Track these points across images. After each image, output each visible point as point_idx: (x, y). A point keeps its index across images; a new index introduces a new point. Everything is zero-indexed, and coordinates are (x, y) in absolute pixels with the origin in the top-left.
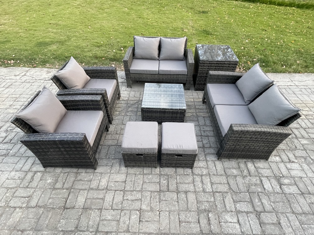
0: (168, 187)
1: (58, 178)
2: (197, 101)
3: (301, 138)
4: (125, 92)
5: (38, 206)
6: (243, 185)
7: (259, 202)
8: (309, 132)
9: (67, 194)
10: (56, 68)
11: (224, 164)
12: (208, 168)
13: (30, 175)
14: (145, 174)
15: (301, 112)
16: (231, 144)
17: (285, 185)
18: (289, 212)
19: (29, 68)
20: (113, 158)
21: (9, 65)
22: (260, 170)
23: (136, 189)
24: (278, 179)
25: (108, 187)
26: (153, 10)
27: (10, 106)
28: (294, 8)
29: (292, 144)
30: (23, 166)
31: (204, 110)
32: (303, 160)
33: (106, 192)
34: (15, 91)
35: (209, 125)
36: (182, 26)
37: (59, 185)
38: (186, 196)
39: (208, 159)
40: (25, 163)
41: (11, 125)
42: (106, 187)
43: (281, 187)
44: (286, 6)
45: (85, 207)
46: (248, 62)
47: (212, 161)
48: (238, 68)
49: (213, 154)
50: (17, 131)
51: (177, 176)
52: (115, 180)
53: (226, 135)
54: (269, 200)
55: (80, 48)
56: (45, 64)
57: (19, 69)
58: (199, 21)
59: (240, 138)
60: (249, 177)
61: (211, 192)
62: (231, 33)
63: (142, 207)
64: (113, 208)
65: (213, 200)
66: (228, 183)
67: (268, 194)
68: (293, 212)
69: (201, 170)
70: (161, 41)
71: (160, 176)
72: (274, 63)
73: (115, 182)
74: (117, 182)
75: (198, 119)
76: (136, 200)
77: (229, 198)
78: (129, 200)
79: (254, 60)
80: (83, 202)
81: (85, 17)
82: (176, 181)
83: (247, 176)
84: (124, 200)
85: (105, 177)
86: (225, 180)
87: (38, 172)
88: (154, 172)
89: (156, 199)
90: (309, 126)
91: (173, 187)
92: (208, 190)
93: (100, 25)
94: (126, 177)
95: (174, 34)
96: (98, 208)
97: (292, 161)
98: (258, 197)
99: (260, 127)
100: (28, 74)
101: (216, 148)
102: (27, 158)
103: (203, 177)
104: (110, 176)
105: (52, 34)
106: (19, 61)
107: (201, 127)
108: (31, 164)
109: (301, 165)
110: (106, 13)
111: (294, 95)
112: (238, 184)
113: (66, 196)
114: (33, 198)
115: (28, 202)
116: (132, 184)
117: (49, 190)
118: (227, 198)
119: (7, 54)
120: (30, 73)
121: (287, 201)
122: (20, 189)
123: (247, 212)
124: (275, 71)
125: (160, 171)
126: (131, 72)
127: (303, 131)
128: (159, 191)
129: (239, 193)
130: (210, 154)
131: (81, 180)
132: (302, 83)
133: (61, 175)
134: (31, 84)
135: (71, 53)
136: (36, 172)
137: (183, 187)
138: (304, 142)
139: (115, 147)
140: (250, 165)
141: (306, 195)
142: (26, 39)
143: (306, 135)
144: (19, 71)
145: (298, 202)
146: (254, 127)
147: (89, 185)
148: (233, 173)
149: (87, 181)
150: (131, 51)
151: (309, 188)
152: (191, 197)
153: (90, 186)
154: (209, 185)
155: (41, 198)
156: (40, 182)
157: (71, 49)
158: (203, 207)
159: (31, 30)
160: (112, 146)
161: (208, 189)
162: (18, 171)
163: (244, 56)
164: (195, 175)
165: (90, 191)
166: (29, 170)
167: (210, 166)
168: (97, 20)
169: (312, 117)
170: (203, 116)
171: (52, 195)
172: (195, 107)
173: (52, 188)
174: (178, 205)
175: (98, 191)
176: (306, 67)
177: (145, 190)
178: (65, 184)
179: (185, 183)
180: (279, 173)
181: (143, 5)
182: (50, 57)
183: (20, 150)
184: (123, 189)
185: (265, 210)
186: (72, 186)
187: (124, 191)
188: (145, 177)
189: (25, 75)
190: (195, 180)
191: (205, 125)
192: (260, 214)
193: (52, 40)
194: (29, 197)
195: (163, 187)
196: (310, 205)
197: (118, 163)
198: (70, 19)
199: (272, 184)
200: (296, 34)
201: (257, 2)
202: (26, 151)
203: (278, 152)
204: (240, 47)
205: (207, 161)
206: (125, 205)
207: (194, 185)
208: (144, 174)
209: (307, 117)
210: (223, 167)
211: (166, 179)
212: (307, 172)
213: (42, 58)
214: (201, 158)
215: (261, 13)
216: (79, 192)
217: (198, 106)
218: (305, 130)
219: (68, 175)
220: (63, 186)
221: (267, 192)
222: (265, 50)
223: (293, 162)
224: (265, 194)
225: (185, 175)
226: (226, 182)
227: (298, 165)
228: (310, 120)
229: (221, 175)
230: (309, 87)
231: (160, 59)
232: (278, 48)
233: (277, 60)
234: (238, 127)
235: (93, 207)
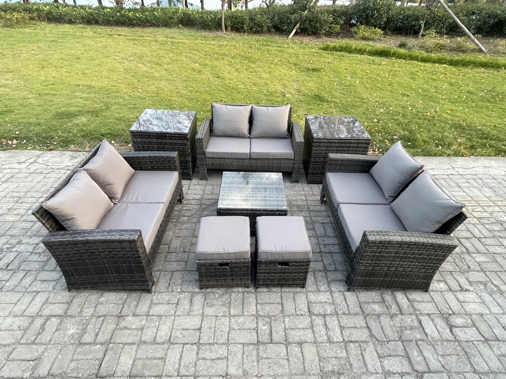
0: (271, 336)
1: (87, 326)
2: (311, 199)
3: (475, 253)
4: (198, 187)
5: (51, 375)
6: (392, 329)
7: (419, 356)
8: (487, 243)
9: (102, 353)
10: (86, 152)
11: (359, 296)
12: (333, 303)
13: (38, 323)
14: (232, 316)
15: (472, 213)
16: (367, 263)
17: (458, 327)
18: (467, 371)
19: (42, 152)
20: (179, 290)
21: (9, 147)
22: (416, 305)
23: (218, 340)
24: (446, 318)
25: (171, 339)
26: (238, 67)
27: (9, 210)
28: (445, 65)
29: (463, 263)
30: (28, 307)
31: (323, 213)
32: (482, 287)
33: (169, 346)
34: (17, 187)
35: (331, 235)
36: (283, 90)
37: (88, 338)
38: (302, 350)
39: (333, 289)
40: (31, 302)
41: (9, 242)
42: (168, 338)
43: (451, 331)
44: (434, 62)
45: (132, 374)
46: (386, 141)
47: (340, 291)
48: (371, 150)
49: (340, 281)
50: (19, 249)
51: (284, 317)
52: (182, 327)
53: (358, 249)
54: (434, 352)
55: (125, 121)
56: (67, 146)
57: (26, 154)
58: (308, 83)
59: (380, 252)
60: (400, 316)
61: (341, 343)
62: (356, 99)
63: (229, 370)
64: (180, 374)
65: (345, 355)
66: (367, 326)
67: (432, 343)
68: (475, 371)
69: (323, 307)
70: (253, 110)
71: (257, 318)
72: (425, 142)
73: (184, 330)
74: (187, 329)
75: (314, 227)
76: (218, 359)
77: (371, 351)
78: (207, 359)
79: (394, 137)
80: (130, 364)
81: (134, 76)
82: (283, 325)
83: (396, 315)
84: (198, 359)
85: (166, 322)
86: (362, 322)
87: (51, 316)
88: (247, 311)
89: (252, 356)
90: (485, 234)
91: (278, 336)
92: (336, 339)
93: (157, 88)
94: (202, 321)
95: (270, 101)
96: (155, 374)
97: (465, 289)
98: (416, 347)
99: (408, 236)
100: (40, 160)
101: (344, 271)
102: (35, 293)
103: (328, 319)
104: (174, 320)
105: (81, 101)
106: (25, 141)
107: (320, 239)
108: (42, 304)
109: (479, 294)
110: (166, 70)
111: (458, 189)
112: (384, 328)
113: (100, 355)
114: (43, 362)
115: (34, 368)
116: (211, 332)
117: (71, 348)
118: (367, 351)
119: (6, 130)
120: (43, 159)
121: (464, 353)
122: (20, 346)
123: (402, 372)
124: (427, 154)
125: (257, 310)
126: (207, 155)
127: (478, 242)
128: (256, 342)
129: (386, 343)
130: (337, 281)
131: (125, 328)
132: (468, 172)
133: (91, 320)
134: (44, 175)
135: (110, 129)
136: (49, 317)
137: (295, 336)
138: (480, 258)
139: (182, 274)
140: (400, 296)
141: (491, 342)
142: (39, 108)
143: (482, 249)
144: (26, 155)
145: (481, 355)
146: (400, 235)
147: (139, 337)
148: (375, 311)
149: (136, 329)
150: (207, 125)
151: (496, 331)
152: (310, 352)
153: (141, 337)
154: (338, 330)
155: (57, 361)
156: (56, 334)
157: (111, 123)
158: (330, 368)
159: (48, 94)
160: (177, 271)
161: (337, 337)
162: (18, 316)
163: (379, 132)
164: (315, 315)
165: (140, 346)
166: (38, 314)
167: (337, 300)
168: (152, 80)
169: (488, 220)
170: (322, 221)
171: (75, 356)
172: (309, 208)
173: (76, 344)
174: (289, 366)
175: (154, 346)
176: (472, 147)
177: (233, 342)
178: (99, 336)
179: (298, 329)
180: (447, 309)
181: (223, 59)
182: (75, 135)
183: (23, 281)
184: (197, 341)
185: (429, 369)
186: (111, 339)
187: (198, 344)
188: (233, 320)
189: (35, 162)
190: (314, 323)
191: (325, 235)
192: (422, 376)
193: (81, 109)
194: (35, 359)
195: (262, 336)
196: (500, 358)
197: (188, 299)
198: (109, 78)
199: (437, 326)
200: (453, 101)
201: (392, 57)
202: (33, 283)
203: (441, 275)
204: (371, 120)
205: (331, 292)
206: (201, 369)
207: (313, 332)
208: (230, 316)
209: (480, 221)
210: (358, 300)
211: (266, 323)
212: (490, 306)
213: (63, 137)
214: (322, 288)
215: (399, 71)
216: (123, 348)
217: (313, 207)
218: (480, 241)
219: (103, 321)
220: (95, 340)
221: (432, 340)
222: (409, 123)
223: (467, 290)
224: (427, 343)
225: (298, 315)
226: (365, 325)
227: (475, 294)
228: (485, 225)
229: (356, 314)
230: (479, 176)
231: (252, 136)
232: (429, 120)
233: (429, 138)
234: (375, 235)
235: (146, 373)
